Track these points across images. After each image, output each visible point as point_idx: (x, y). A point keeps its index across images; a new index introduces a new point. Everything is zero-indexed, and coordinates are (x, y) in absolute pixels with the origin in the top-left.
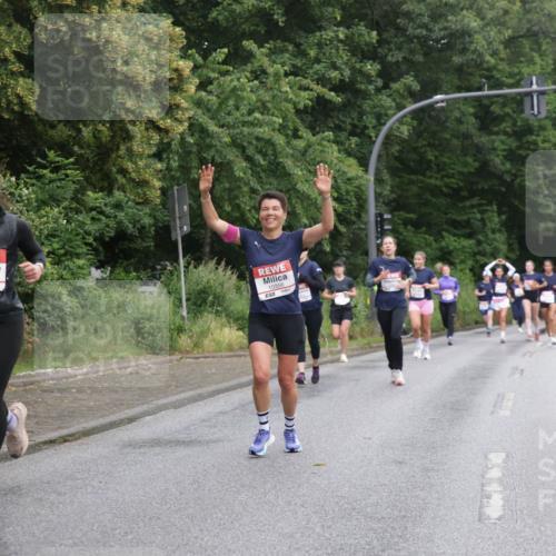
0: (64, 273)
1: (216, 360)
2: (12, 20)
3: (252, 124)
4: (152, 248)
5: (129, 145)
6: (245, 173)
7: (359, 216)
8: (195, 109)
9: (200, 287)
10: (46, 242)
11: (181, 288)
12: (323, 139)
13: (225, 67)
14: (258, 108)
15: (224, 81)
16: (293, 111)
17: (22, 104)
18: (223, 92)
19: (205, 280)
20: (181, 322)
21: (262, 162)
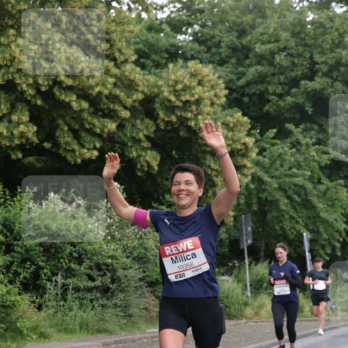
1: (268, 323)
2: (143, 116)
3: (291, 176)
4: (227, 253)
5: (214, 189)
6: (287, 206)
8: (255, 167)
9: (258, 278)
11: (246, 278)
12: (337, 185)
13: (275, 141)
14: (295, 166)
15: (274, 150)
16: (317, 167)
17: (149, 166)
18: (273, 156)
19: (261, 273)
20: (247, 299)
21: (298, 199)
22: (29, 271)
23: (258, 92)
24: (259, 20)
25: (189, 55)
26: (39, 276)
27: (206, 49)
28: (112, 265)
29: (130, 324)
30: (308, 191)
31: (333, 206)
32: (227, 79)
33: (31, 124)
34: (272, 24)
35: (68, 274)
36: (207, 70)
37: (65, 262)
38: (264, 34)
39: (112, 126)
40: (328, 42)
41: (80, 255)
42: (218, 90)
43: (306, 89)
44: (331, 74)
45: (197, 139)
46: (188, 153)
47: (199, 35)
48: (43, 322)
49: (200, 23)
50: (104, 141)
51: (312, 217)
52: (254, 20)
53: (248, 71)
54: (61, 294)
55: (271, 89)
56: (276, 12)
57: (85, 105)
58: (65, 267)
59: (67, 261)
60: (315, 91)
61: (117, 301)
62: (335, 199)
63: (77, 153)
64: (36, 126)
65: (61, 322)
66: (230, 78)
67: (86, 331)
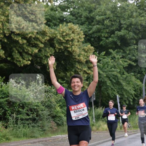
0: (63, 111)
1: (102, 133)
2: (49, 46)
3: (112, 71)
6: (110, 84)
7: (140, 95)
9: (98, 114)
10: (58, 103)
11: (93, 114)
12: (131, 75)
13: (104, 57)
14: (113, 67)
15: (104, 60)
16: (123, 68)
18: (104, 63)
19: (99, 112)
20: (93, 123)
21: (114, 81)
22: (2, 112)
23: (97, 36)
24: (98, 6)
25: (68, 21)
26: (6, 114)
27: (75, 18)
28: (37, 109)
29: (44, 134)
30: (119, 78)
31: (129, 84)
32: (84, 31)
33: (2, 50)
34: (103, 7)
35: (18, 113)
36: (76, 27)
37: (17, 108)
38: (100, 12)
39: (36, 51)
40: (126, 15)
41: (23, 105)
42: (80, 35)
43: (117, 35)
44: (128, 29)
45: (72, 56)
46: (68, 62)
47: (73, 12)
48: (8, 134)
49: (73, 7)
50: (33, 57)
51: (120, 88)
52: (95, 6)
53: (93, 27)
54: (15, 121)
55: (103, 35)
56: (105, 3)
57: (25, 41)
58: (17, 110)
59: (18, 108)
60: (121, 36)
61: (39, 124)
62: (130, 81)
63: (22, 62)
64: (4, 51)
65: (15, 133)
66: (86, 30)
67: (26, 137)
